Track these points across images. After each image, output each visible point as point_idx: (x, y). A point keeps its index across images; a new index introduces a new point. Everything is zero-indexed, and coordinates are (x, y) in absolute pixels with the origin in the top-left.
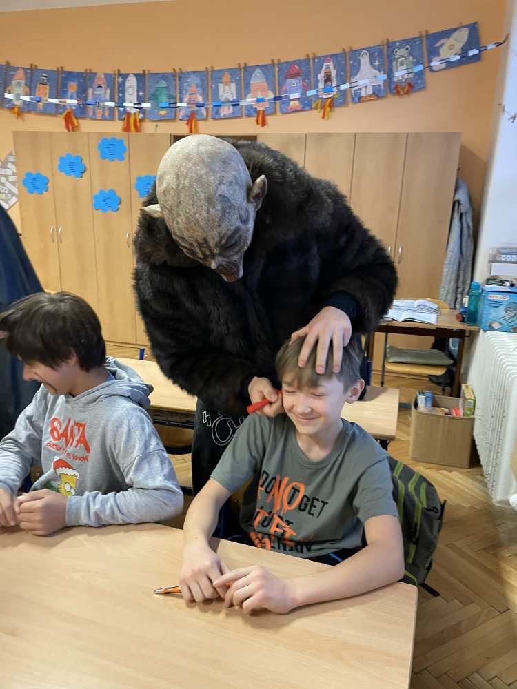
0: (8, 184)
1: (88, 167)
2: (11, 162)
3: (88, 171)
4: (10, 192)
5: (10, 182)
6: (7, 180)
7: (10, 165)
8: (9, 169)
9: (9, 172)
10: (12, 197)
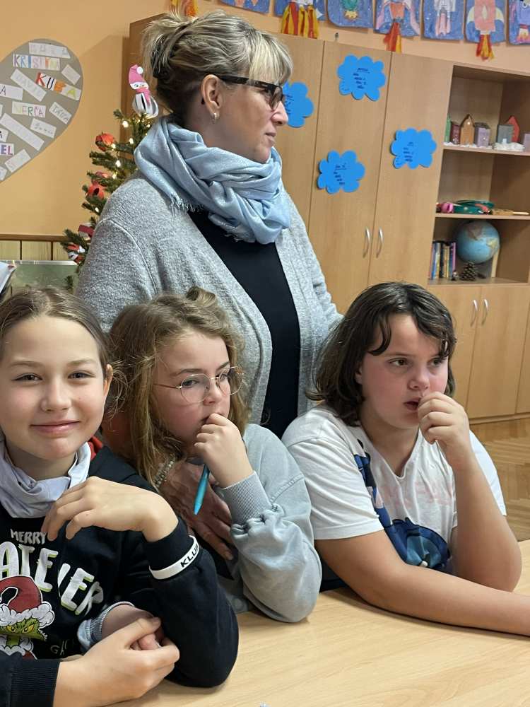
4: (12, 138)
5: (13, 116)
6: (7, 110)
8: (17, 85)
10: (16, 152)
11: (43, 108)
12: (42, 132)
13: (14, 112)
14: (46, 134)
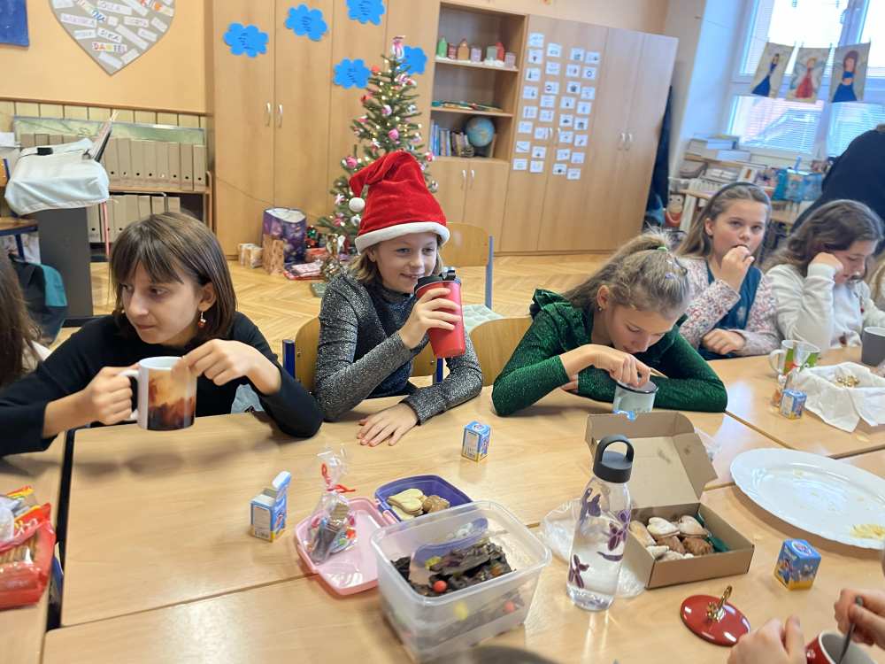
1: (329, 27)
3: (329, 32)
10: (129, 50)
11: (147, 21)
12: (146, 37)
13: (126, 23)
14: (149, 39)
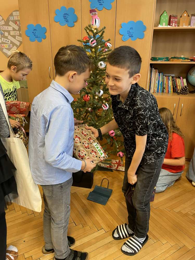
0: (10, 37)
1: (79, 17)
2: (11, 21)
3: (80, 20)
4: (12, 42)
5: (11, 36)
6: (9, 34)
7: (11, 23)
8: (10, 26)
9: (10, 28)
10: (13, 47)
11: (18, 32)
12: (19, 40)
13: (11, 34)
